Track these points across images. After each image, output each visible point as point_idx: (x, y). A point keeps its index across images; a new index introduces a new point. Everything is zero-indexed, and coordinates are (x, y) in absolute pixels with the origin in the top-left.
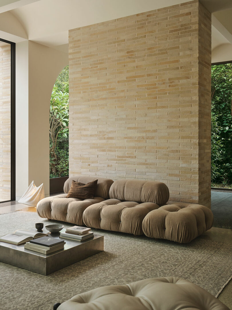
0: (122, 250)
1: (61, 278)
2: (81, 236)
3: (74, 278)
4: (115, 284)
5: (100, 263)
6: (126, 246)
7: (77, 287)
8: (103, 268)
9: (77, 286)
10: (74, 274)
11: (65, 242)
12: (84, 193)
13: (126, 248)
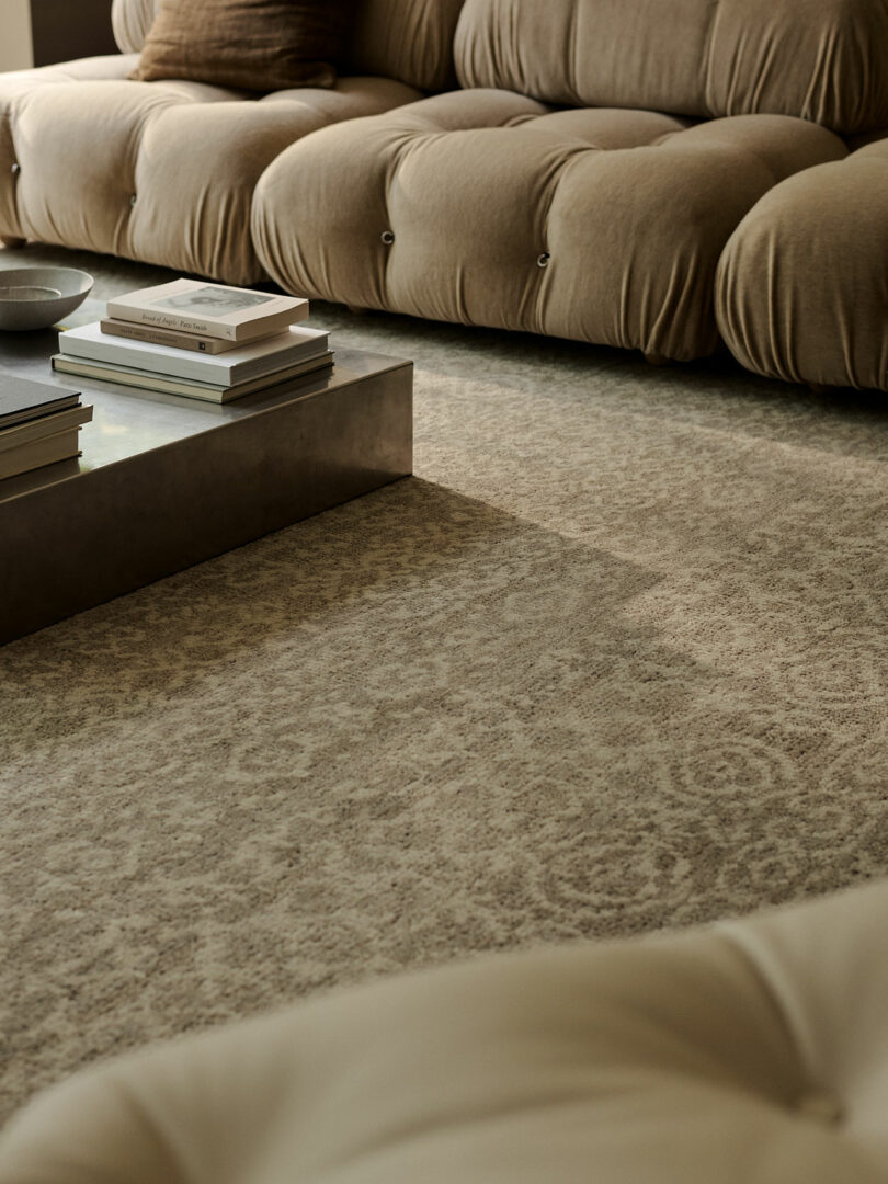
0: (556, 474)
1: (49, 698)
2: (229, 362)
3: (161, 702)
4: (506, 756)
5: (383, 571)
6: (589, 444)
7: (180, 781)
8: (403, 613)
9: (182, 771)
10: (164, 666)
11: (86, 405)
12: (263, 44)
13: (585, 457)
